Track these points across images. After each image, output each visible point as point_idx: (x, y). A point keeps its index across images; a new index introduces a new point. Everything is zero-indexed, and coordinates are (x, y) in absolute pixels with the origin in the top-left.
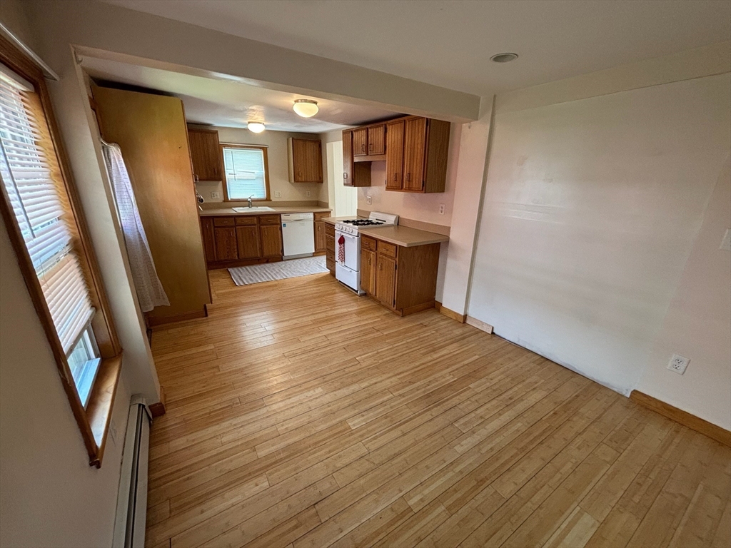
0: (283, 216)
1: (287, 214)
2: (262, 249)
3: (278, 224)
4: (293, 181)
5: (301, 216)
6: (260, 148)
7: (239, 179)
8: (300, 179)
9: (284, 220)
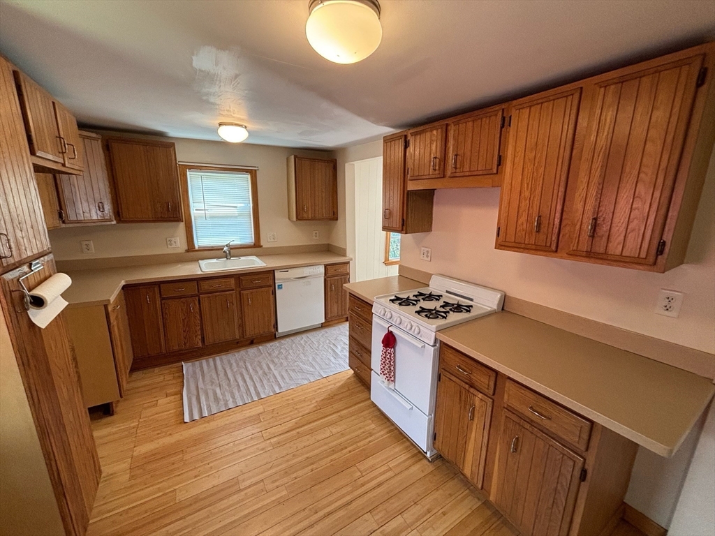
0: (278, 274)
1: (285, 269)
2: (242, 326)
3: (270, 286)
4: (295, 219)
5: (306, 271)
6: (247, 171)
7: (212, 217)
8: (305, 215)
9: (279, 279)
